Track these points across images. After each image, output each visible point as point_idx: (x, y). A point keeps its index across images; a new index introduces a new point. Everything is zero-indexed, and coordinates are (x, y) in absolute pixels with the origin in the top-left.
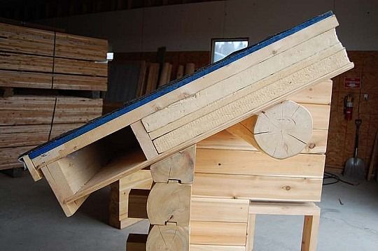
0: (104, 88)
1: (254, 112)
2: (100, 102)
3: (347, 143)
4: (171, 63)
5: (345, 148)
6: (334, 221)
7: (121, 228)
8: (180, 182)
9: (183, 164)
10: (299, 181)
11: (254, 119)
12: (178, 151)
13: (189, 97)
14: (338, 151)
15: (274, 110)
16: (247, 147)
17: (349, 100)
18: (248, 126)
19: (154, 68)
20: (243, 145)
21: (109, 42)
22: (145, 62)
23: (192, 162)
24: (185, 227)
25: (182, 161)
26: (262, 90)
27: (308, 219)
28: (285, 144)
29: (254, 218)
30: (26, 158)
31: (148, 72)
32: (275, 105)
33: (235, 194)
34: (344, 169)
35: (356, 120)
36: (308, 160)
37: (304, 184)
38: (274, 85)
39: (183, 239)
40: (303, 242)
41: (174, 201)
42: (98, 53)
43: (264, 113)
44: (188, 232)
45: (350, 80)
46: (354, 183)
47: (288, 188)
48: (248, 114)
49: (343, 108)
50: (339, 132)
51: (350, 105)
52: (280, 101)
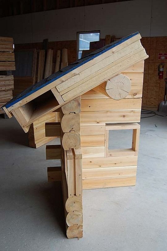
0: (14, 68)
1: (105, 80)
2: (11, 77)
3: (160, 93)
4: (52, 49)
5: (159, 95)
6: (151, 135)
7: (37, 148)
8: (75, 113)
9: (75, 105)
10: (128, 112)
11: (105, 83)
12: (73, 100)
13: (76, 75)
14: (155, 97)
15: (114, 79)
16: (104, 97)
17: (161, 67)
18: (103, 87)
19: (42, 53)
20: (101, 96)
21: (13, 39)
22: (36, 49)
23: (80, 104)
24: (79, 133)
25: (75, 104)
26: (108, 70)
27: (135, 131)
28: (120, 94)
29: (108, 132)
30: (4, 108)
31: (38, 55)
32: (114, 76)
33: (98, 121)
34: (158, 108)
35: (165, 79)
36: (133, 102)
37: (132, 114)
38: (114, 67)
39: (78, 138)
40: (133, 143)
41: (73, 121)
42: (7, 46)
43: (110, 80)
44: (80, 135)
45: (161, 54)
46: (164, 116)
47: (124, 116)
48: (102, 81)
49: (158, 72)
50: (155, 86)
51: (161, 70)
52: (117, 74)
